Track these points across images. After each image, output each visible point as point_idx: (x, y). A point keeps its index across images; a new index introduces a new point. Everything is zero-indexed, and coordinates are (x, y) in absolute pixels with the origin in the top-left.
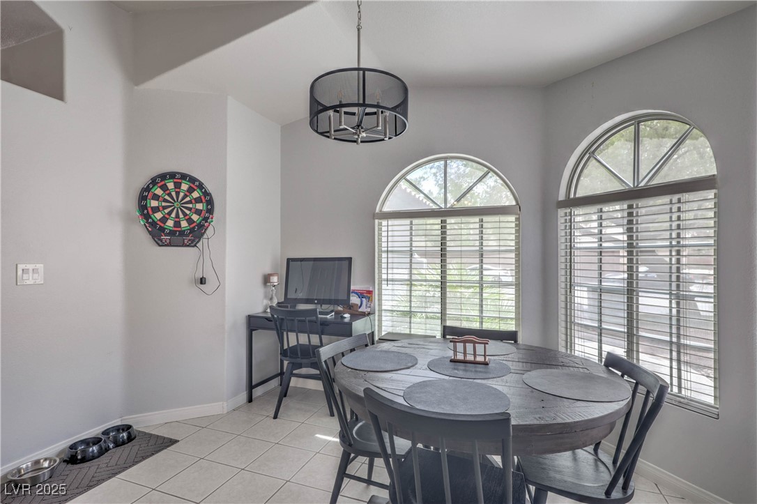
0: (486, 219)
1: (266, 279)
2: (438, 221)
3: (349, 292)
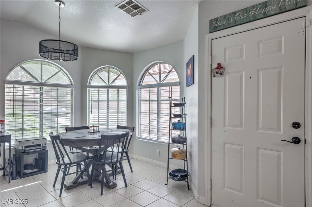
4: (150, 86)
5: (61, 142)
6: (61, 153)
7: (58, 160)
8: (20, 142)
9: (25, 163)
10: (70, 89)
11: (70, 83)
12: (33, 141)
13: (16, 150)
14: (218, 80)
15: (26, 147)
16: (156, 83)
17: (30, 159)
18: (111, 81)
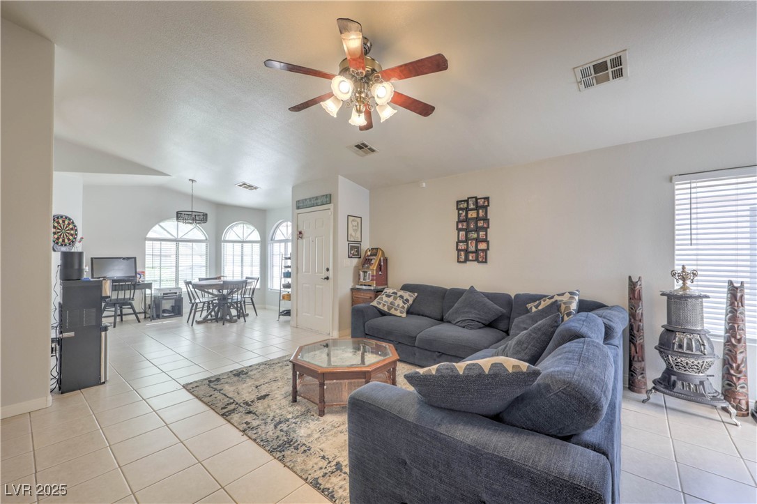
4: (280, 241)
5: (193, 288)
6: (194, 297)
7: (191, 300)
8: (159, 290)
9: (163, 308)
10: (205, 244)
11: (204, 238)
12: (170, 289)
13: (155, 298)
14: (300, 240)
15: (164, 294)
16: (284, 238)
17: (167, 305)
18: (245, 236)
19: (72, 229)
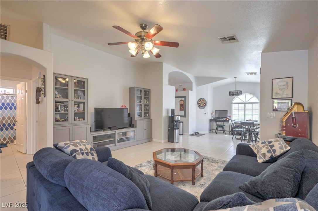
0: (253, 104)
1: (212, 114)
2: (244, 104)
3: (227, 116)
19: (205, 102)
